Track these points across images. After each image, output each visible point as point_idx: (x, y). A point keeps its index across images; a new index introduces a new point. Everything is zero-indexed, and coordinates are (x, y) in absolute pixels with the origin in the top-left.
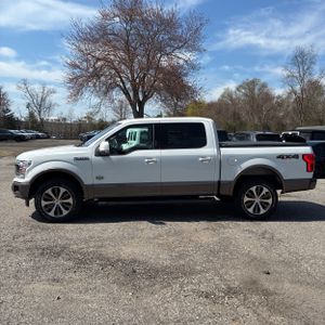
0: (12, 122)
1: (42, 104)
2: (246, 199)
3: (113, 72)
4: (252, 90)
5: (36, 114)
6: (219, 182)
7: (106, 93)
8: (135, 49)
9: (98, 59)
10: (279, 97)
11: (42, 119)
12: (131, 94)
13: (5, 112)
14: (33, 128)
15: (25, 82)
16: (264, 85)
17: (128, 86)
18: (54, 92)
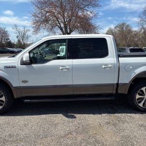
0: (10, 45)
1: (24, 36)
2: (138, 96)
3: (55, 19)
4: (122, 28)
5: (21, 41)
6: (118, 84)
7: (51, 29)
8: (65, 6)
9: (47, 12)
10: (135, 31)
11: (24, 43)
12: (64, 30)
13: (7, 40)
14: (20, 47)
15: (16, 26)
16: (128, 26)
17: (62, 25)
18: (29, 31)
